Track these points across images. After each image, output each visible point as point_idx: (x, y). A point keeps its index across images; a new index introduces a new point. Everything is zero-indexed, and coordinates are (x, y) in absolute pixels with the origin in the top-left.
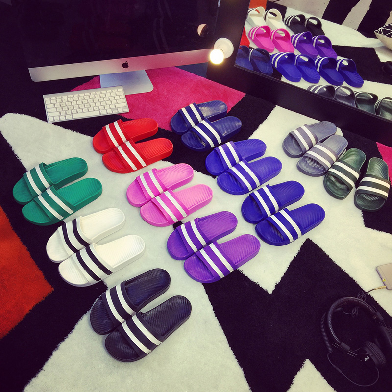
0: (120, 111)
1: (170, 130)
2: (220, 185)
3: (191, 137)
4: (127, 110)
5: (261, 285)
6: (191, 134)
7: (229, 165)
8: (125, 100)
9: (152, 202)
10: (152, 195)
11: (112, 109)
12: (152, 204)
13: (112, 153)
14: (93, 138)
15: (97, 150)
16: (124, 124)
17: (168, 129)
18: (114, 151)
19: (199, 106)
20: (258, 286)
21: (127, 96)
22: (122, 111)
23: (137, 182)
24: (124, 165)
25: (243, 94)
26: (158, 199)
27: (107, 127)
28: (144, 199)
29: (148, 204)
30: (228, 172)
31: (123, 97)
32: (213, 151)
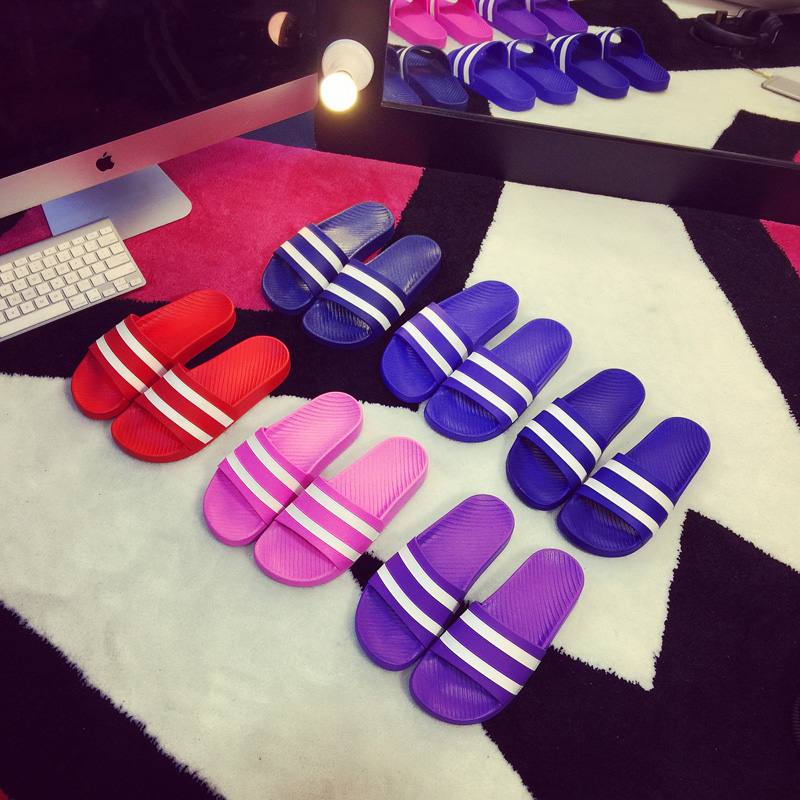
0: (123, 287)
1: (265, 308)
2: (436, 425)
3: (327, 315)
4: (140, 281)
5: (621, 674)
6: (324, 309)
7: (445, 366)
8: (127, 256)
9: (280, 524)
10: (275, 505)
11: (100, 288)
12: (280, 529)
13: (134, 411)
14: (69, 380)
15: (90, 414)
16: (144, 322)
17: (260, 306)
18: (138, 406)
19: (322, 227)
20: (613, 677)
21: (129, 243)
22: (127, 286)
23: (224, 475)
24: (176, 439)
25: (418, 171)
26: (293, 511)
27: (102, 344)
28: (255, 520)
29: (269, 532)
30: (447, 388)
31: (120, 247)
32: (393, 341)
